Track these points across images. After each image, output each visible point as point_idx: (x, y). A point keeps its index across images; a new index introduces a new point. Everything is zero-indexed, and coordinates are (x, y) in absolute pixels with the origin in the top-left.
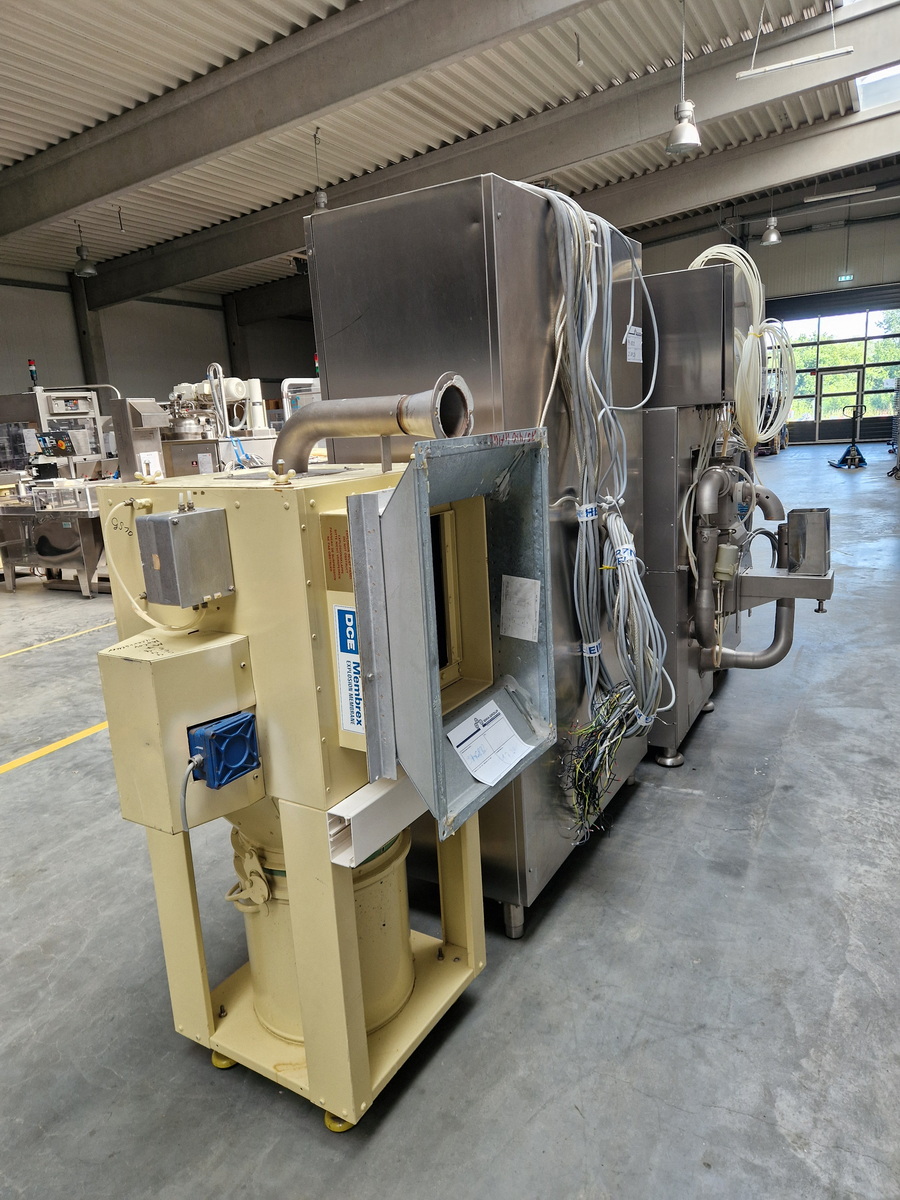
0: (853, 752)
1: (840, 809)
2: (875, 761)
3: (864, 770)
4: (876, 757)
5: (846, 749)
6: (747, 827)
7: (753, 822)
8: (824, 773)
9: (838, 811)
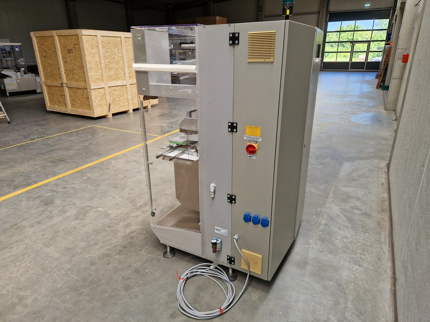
0: (354, 209)
1: (347, 236)
2: (363, 214)
3: (358, 218)
4: (363, 212)
5: (352, 207)
6: (309, 244)
7: (311, 241)
8: (342, 218)
9: (346, 238)
